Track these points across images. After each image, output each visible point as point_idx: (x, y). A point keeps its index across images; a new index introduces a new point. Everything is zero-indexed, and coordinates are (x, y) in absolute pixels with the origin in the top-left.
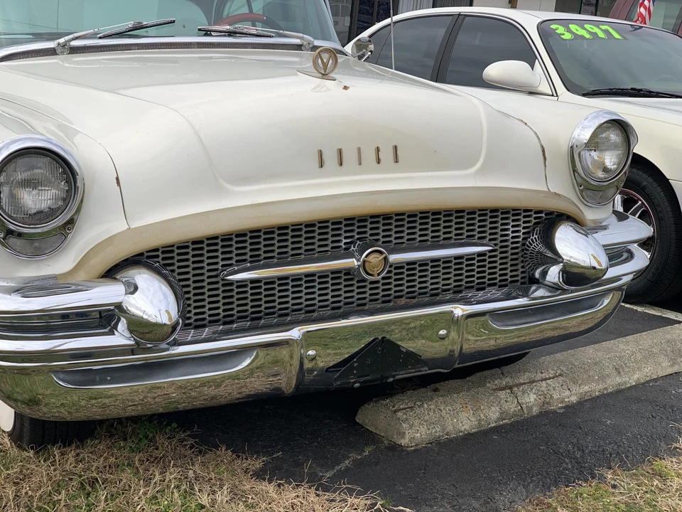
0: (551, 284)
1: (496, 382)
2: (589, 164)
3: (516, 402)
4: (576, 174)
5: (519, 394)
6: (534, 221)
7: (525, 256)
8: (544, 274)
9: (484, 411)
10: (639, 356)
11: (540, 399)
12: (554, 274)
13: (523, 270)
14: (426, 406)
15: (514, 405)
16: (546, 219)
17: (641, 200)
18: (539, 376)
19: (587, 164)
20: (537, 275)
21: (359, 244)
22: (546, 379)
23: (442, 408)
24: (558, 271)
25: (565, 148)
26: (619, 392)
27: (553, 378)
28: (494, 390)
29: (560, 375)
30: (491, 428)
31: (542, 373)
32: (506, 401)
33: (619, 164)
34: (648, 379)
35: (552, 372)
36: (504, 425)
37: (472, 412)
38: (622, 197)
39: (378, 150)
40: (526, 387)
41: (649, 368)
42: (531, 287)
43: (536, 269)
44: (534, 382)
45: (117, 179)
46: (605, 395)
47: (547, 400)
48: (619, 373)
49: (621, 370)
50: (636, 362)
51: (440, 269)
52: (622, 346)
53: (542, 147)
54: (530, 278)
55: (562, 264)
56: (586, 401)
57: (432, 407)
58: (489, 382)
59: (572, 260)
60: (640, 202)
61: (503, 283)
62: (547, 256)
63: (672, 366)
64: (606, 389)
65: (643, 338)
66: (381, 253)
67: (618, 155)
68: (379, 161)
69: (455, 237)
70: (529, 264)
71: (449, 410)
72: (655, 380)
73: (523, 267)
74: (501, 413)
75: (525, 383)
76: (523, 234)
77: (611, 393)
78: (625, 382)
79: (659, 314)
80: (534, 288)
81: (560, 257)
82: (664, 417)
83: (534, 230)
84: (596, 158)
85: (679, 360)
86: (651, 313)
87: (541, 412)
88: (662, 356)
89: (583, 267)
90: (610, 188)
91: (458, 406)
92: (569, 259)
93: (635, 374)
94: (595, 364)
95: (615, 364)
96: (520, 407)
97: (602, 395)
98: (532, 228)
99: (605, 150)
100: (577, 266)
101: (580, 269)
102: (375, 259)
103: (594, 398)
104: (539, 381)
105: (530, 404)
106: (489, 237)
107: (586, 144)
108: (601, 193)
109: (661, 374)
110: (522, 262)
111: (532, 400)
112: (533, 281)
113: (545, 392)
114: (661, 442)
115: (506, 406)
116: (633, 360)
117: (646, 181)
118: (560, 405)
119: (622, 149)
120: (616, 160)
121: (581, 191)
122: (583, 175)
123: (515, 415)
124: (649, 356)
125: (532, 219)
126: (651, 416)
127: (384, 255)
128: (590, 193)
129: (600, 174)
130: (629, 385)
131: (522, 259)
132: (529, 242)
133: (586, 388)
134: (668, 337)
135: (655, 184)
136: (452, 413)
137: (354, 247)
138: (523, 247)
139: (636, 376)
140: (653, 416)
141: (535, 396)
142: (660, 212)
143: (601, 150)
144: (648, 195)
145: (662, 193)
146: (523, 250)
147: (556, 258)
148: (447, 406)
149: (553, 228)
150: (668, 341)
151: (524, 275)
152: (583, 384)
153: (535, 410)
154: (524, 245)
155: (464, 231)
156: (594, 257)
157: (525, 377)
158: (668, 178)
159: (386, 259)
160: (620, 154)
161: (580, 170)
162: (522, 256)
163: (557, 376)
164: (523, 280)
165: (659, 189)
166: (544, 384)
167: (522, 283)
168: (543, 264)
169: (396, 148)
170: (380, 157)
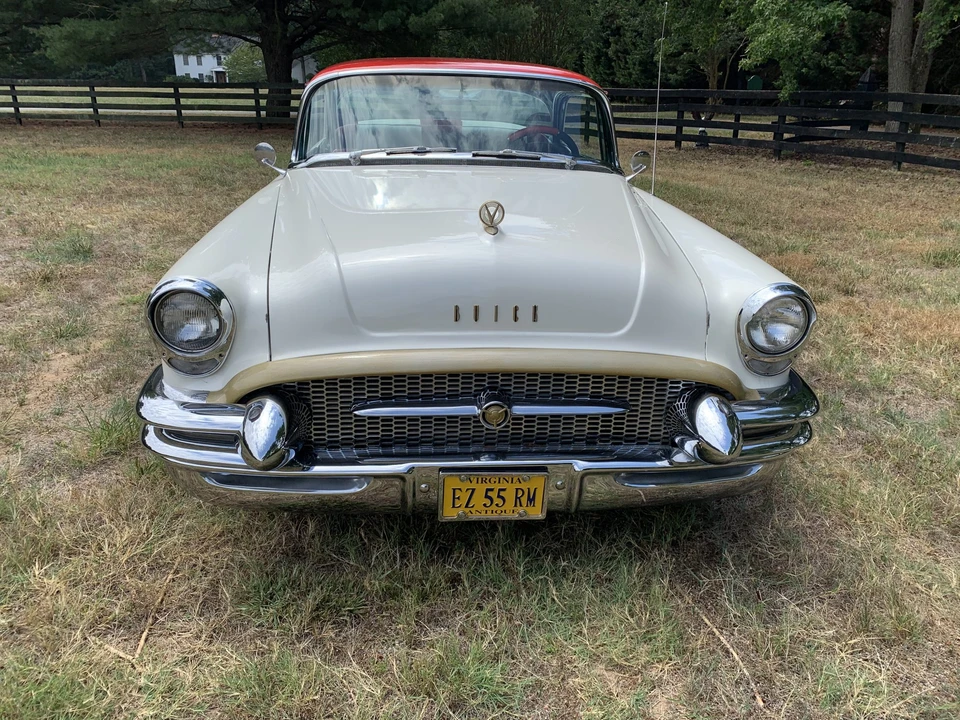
0: (688, 454)
6: (682, 388)
7: (668, 419)
8: (682, 443)
12: (690, 445)
13: (665, 431)
16: (695, 388)
20: (677, 441)
24: (694, 445)
39: (516, 309)
42: (673, 450)
43: (677, 435)
45: (268, 316)
53: (708, 313)
54: (671, 439)
55: (698, 441)
61: (643, 441)
62: (688, 429)
66: (501, 406)
68: (516, 319)
70: (670, 428)
73: (665, 428)
76: (669, 398)
80: (676, 450)
81: (698, 434)
92: (704, 438)
98: (679, 394)
102: (495, 412)
112: (674, 445)
125: (680, 385)
127: (505, 409)
128: (756, 363)
131: (665, 421)
132: (674, 407)
138: (668, 411)
146: (666, 413)
147: (693, 434)
151: (666, 436)
154: (668, 408)
159: (507, 412)
162: (666, 419)
164: (666, 441)
167: (663, 443)
168: (682, 434)
169: (535, 308)
170: (518, 315)
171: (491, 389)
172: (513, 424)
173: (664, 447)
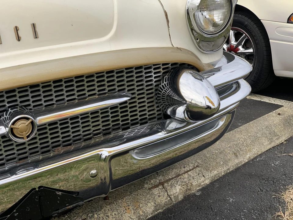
0: (179, 119)
1: (152, 181)
2: (202, 22)
3: (166, 195)
4: (194, 31)
5: (169, 188)
6: (163, 71)
7: (158, 98)
8: (174, 112)
9: (143, 209)
10: (249, 142)
11: (184, 188)
12: (180, 111)
13: (158, 109)
14: (96, 216)
15: (165, 198)
16: (172, 69)
17: (245, 33)
18: (183, 170)
19: (201, 22)
20: (169, 113)
21: (11, 112)
22: (187, 172)
23: (109, 214)
24: (183, 110)
25: (183, 12)
26: (238, 170)
27: (192, 169)
28: (149, 189)
29: (197, 166)
30: (149, 219)
31: (184, 167)
32: (159, 196)
33: (224, 20)
34: (256, 155)
35: (192, 165)
36: (158, 214)
37: (133, 212)
38: (234, 32)
39: (17, 29)
40: (173, 181)
41: (256, 149)
42: (166, 122)
43: (168, 108)
44: (179, 175)
46: (229, 173)
47: (189, 188)
48: (237, 156)
49: (238, 154)
50: (247, 146)
51: (90, 119)
52: (238, 136)
53: (165, 12)
54: (164, 114)
55: (185, 105)
56: (215, 181)
57: (102, 215)
58: (147, 183)
59: (193, 102)
60: (244, 35)
61: (143, 121)
62: (175, 99)
63: (270, 144)
64: (228, 169)
65: (251, 127)
66: (28, 119)
67: (224, 13)
68: (19, 39)
69: (98, 93)
70: (162, 104)
71: (115, 214)
72: (261, 155)
73: (158, 107)
74: (155, 207)
75: (172, 178)
76: (155, 82)
77: (232, 171)
78: (241, 162)
79: (259, 100)
80: (168, 121)
81: (184, 100)
82: (268, 190)
83: (163, 77)
84: (208, 17)
85: (274, 139)
86: (254, 99)
87: (185, 197)
88: (264, 138)
89: (201, 107)
90: (219, 38)
91: (122, 209)
92: (190, 101)
93: (247, 154)
94: (221, 153)
95: (234, 150)
96: (169, 198)
97: (226, 174)
98: (162, 77)
99: (214, 10)
100: (196, 106)
101: (199, 109)
102: (22, 125)
103: (221, 177)
104: (183, 174)
105: (176, 194)
106: (127, 89)
107: (198, 6)
108: (213, 43)
109: (264, 150)
110: (157, 103)
111: (178, 190)
112: (167, 117)
113: (187, 182)
114: (268, 213)
115: (159, 200)
116: (245, 145)
117: (247, 21)
118: (198, 188)
119: (226, 8)
120: (222, 17)
121: (198, 43)
122: (198, 31)
123: (166, 204)
124: (255, 140)
125: (161, 70)
126: (259, 190)
127: (30, 121)
128: (204, 44)
129: (211, 29)
130: (244, 163)
131: (157, 101)
132: (161, 88)
133: (215, 172)
134: (266, 123)
135: (252, 23)
136: (117, 216)
137: (6, 115)
138: (157, 92)
139: (248, 156)
140: (261, 190)
141: (180, 187)
142: (256, 40)
143: (210, 10)
144: (249, 30)
145: (257, 28)
146: (156, 94)
147: (181, 101)
148: (113, 211)
149: (178, 76)
150: (267, 127)
151: (159, 113)
152: (213, 170)
153: (181, 197)
154: (156, 90)
155: (106, 87)
156: (208, 99)
157: (173, 173)
158: (260, 19)
159: (32, 123)
160: (225, 12)
161: (196, 28)
162: (156, 99)
163: (195, 168)
164: (160, 116)
165: (255, 26)
166: (186, 176)
167: (159, 119)
168: (172, 105)
169: (34, 25)
170: (20, 35)
171: (11, 107)
172: (39, 135)
173: (159, 122)
